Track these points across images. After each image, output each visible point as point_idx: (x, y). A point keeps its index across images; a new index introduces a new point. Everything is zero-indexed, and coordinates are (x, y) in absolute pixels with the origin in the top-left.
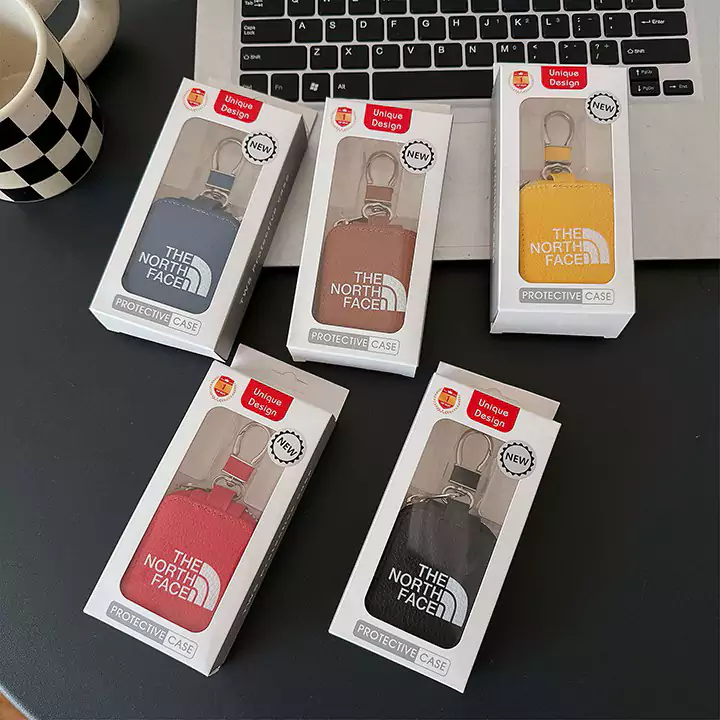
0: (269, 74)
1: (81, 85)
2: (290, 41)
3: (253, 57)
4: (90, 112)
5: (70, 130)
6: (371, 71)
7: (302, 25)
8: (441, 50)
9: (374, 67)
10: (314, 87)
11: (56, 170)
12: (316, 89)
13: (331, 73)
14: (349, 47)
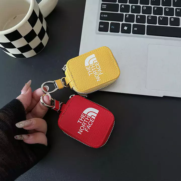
0: (110, 22)
1: (44, 20)
2: (118, 11)
3: (105, 16)
4: (45, 29)
5: (38, 35)
6: (146, 24)
7: (123, 6)
8: (172, 19)
9: (148, 23)
10: (126, 28)
11: (31, 49)
12: (126, 29)
13: (132, 24)
14: (139, 15)
